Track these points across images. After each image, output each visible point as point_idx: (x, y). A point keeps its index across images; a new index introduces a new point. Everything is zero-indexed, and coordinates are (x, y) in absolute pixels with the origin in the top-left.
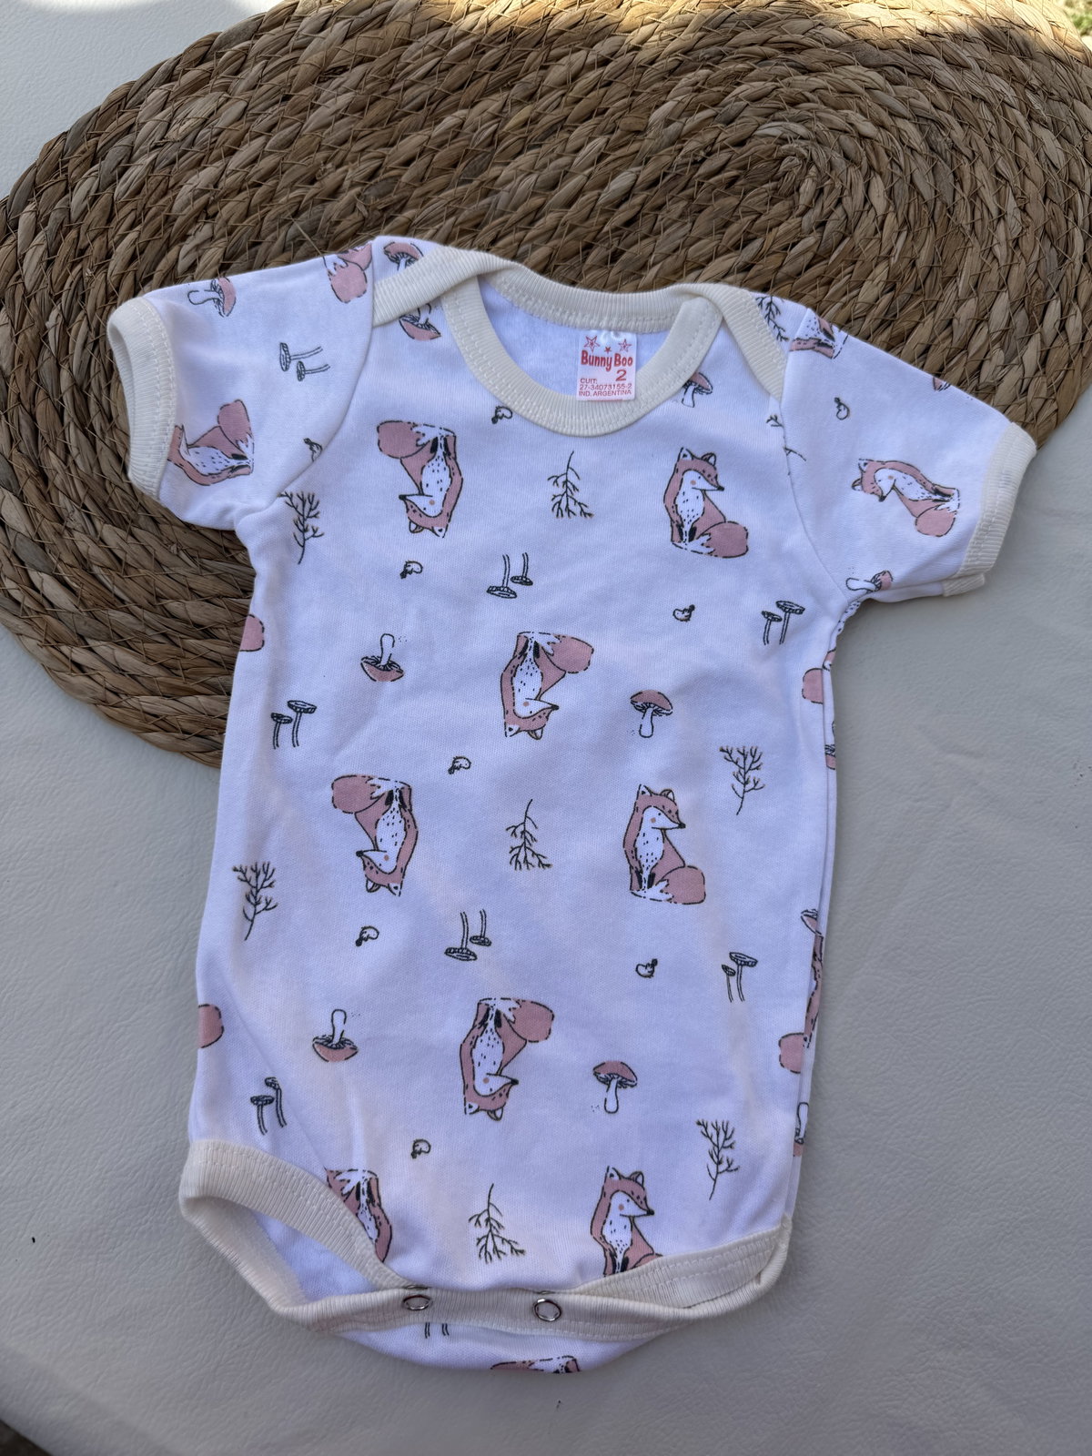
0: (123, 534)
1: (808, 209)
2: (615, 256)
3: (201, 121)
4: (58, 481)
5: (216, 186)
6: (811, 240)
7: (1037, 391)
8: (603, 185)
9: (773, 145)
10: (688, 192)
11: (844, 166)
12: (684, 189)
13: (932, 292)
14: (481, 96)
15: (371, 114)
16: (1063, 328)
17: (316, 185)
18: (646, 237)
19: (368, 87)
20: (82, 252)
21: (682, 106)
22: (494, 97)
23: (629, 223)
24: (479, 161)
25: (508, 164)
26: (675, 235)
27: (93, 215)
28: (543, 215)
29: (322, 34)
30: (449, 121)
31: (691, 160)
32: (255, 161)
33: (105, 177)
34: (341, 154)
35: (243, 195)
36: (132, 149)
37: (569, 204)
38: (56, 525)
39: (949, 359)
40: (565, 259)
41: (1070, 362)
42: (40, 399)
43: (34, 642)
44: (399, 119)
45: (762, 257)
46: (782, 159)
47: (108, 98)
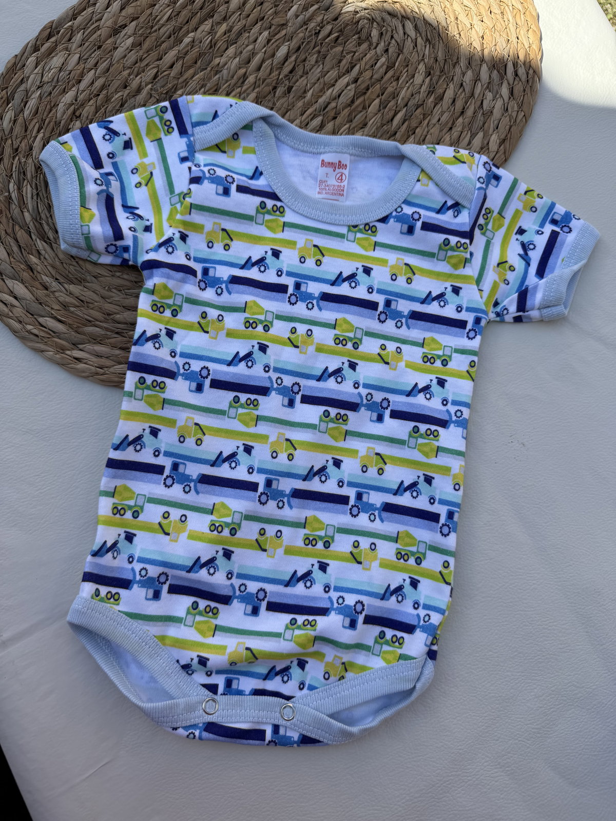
0: (81, 288)
1: (377, 44)
2: (289, 89)
3: (59, 69)
4: (39, 268)
5: (76, 101)
6: (383, 60)
7: (513, 108)
8: (273, 55)
9: (352, 16)
10: (317, 49)
11: (390, 19)
12: (314, 48)
13: (449, 72)
14: (199, 24)
15: (146, 46)
16: (516, 75)
17: (128, 88)
18: (302, 77)
19: (140, 32)
20: (17, 150)
21: (302, 7)
22: (206, 22)
23: (291, 72)
24: (208, 57)
25: (222, 56)
26: (317, 71)
27: (17, 129)
28: (247, 78)
29: (108, 10)
30: (187, 40)
31: (313, 32)
32: (93, 83)
33: (17, 109)
34: (136, 69)
35: (92, 102)
36: (27, 91)
37: (259, 69)
38: (45, 292)
39: (466, 102)
40: (265, 97)
41: (524, 90)
42: (17, 230)
43: (51, 353)
44: (160, 45)
45: (362, 73)
46: (358, 22)
47: (6, 67)
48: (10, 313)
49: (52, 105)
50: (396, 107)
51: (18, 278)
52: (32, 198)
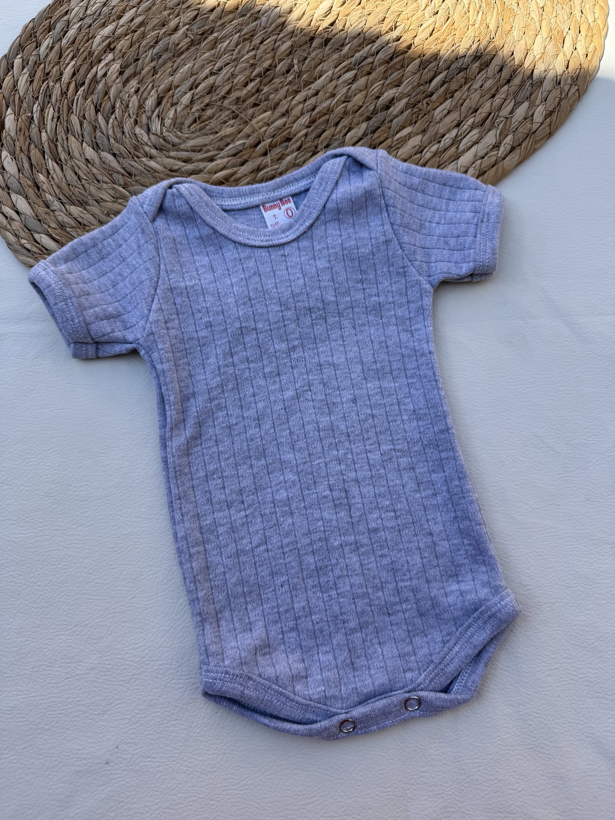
48: (8, 226)
49: (90, 37)
50: (437, 69)
51: (22, 193)
52: (52, 120)
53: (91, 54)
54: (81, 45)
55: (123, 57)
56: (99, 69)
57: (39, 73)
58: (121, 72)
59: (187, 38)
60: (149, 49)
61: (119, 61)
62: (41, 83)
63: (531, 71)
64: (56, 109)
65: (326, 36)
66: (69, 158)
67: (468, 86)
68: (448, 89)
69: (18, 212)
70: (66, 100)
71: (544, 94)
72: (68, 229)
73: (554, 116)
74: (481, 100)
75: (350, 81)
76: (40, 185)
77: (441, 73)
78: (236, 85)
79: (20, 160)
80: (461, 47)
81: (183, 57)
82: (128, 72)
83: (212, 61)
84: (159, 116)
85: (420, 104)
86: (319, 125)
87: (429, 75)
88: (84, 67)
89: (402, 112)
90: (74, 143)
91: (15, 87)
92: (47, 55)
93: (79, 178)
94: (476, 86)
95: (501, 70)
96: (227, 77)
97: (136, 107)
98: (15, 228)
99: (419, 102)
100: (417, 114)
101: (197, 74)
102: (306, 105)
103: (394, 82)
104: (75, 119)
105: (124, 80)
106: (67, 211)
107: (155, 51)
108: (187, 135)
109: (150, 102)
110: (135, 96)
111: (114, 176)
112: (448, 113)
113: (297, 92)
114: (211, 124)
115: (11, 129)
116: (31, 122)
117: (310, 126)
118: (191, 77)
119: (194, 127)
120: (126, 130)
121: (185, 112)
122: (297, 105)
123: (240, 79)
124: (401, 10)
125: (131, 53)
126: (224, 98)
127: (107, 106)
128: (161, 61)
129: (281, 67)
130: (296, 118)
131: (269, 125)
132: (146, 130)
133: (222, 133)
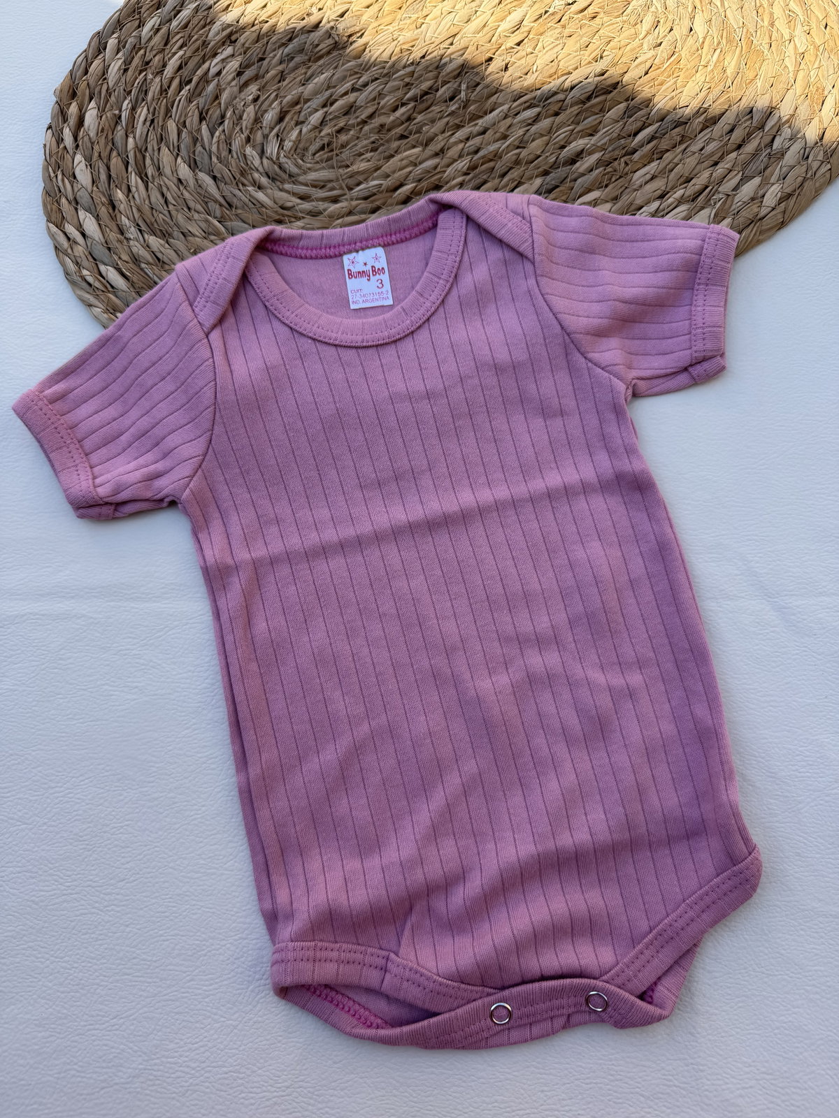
53: (205, 44)
54: (195, 31)
55: (245, 53)
56: (213, 64)
57: (136, 61)
58: (239, 72)
59: (331, 39)
60: (279, 47)
61: (239, 58)
62: (137, 73)
63: (772, 137)
64: (151, 110)
65: (509, 59)
66: (157, 174)
67: (683, 146)
68: (656, 147)
69: (84, 235)
70: (165, 101)
71: (784, 169)
72: (143, 265)
73: (792, 201)
74: (698, 167)
75: (530, 121)
76: (116, 203)
77: (650, 125)
78: (382, 108)
79: (96, 169)
80: (684, 93)
81: (321, 62)
82: (249, 73)
83: (357, 73)
84: (278, 136)
85: (616, 163)
86: (479, 174)
87: (634, 126)
88: (195, 60)
89: (592, 170)
90: (166, 156)
91: (104, 74)
92: (151, 38)
93: (166, 202)
94: (695, 147)
95: (732, 131)
96: (372, 96)
97: (251, 121)
98: (77, 254)
99: (616, 159)
100: (610, 175)
101: (335, 87)
102: (467, 145)
103: (586, 129)
104: (172, 126)
105: (242, 82)
106: (145, 241)
107: (287, 50)
108: (309, 165)
109: (270, 117)
110: (252, 107)
111: (209, 204)
112: (652, 179)
113: (458, 127)
114: (343, 155)
115: (91, 128)
116: (117, 122)
117: (469, 174)
118: (327, 90)
119: (320, 155)
120: (233, 148)
121: (312, 135)
122: (456, 143)
123: (388, 101)
124: (613, 35)
125: (256, 50)
126: (364, 122)
127: (215, 114)
128: (292, 64)
129: (443, 92)
130: (451, 160)
131: (416, 165)
132: (259, 152)
133: (354, 168)
